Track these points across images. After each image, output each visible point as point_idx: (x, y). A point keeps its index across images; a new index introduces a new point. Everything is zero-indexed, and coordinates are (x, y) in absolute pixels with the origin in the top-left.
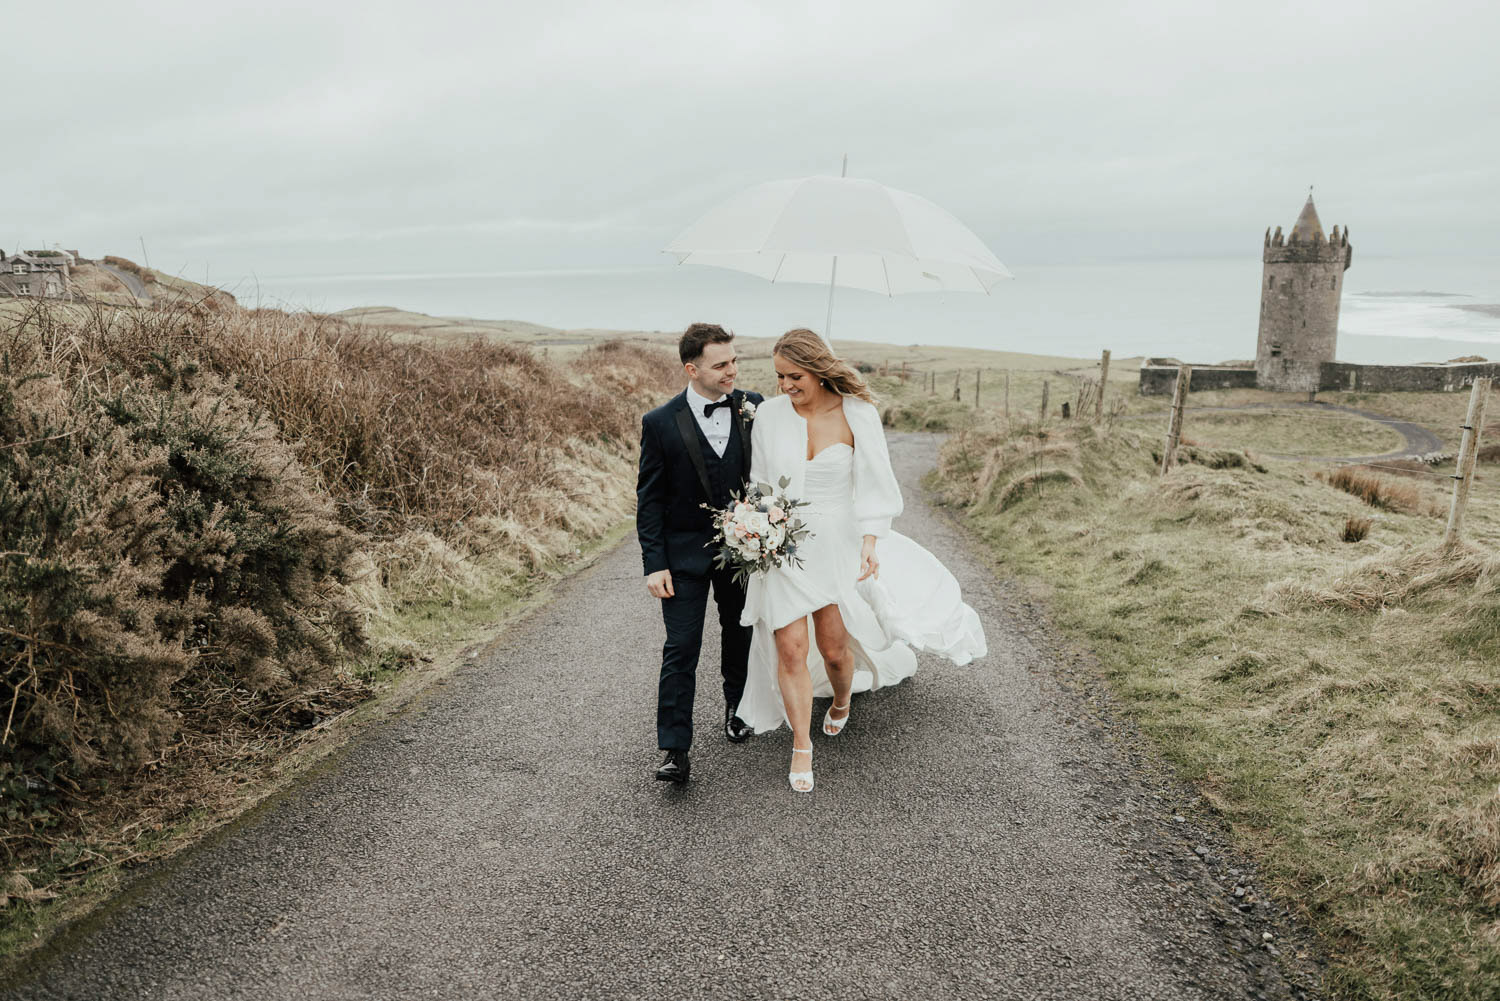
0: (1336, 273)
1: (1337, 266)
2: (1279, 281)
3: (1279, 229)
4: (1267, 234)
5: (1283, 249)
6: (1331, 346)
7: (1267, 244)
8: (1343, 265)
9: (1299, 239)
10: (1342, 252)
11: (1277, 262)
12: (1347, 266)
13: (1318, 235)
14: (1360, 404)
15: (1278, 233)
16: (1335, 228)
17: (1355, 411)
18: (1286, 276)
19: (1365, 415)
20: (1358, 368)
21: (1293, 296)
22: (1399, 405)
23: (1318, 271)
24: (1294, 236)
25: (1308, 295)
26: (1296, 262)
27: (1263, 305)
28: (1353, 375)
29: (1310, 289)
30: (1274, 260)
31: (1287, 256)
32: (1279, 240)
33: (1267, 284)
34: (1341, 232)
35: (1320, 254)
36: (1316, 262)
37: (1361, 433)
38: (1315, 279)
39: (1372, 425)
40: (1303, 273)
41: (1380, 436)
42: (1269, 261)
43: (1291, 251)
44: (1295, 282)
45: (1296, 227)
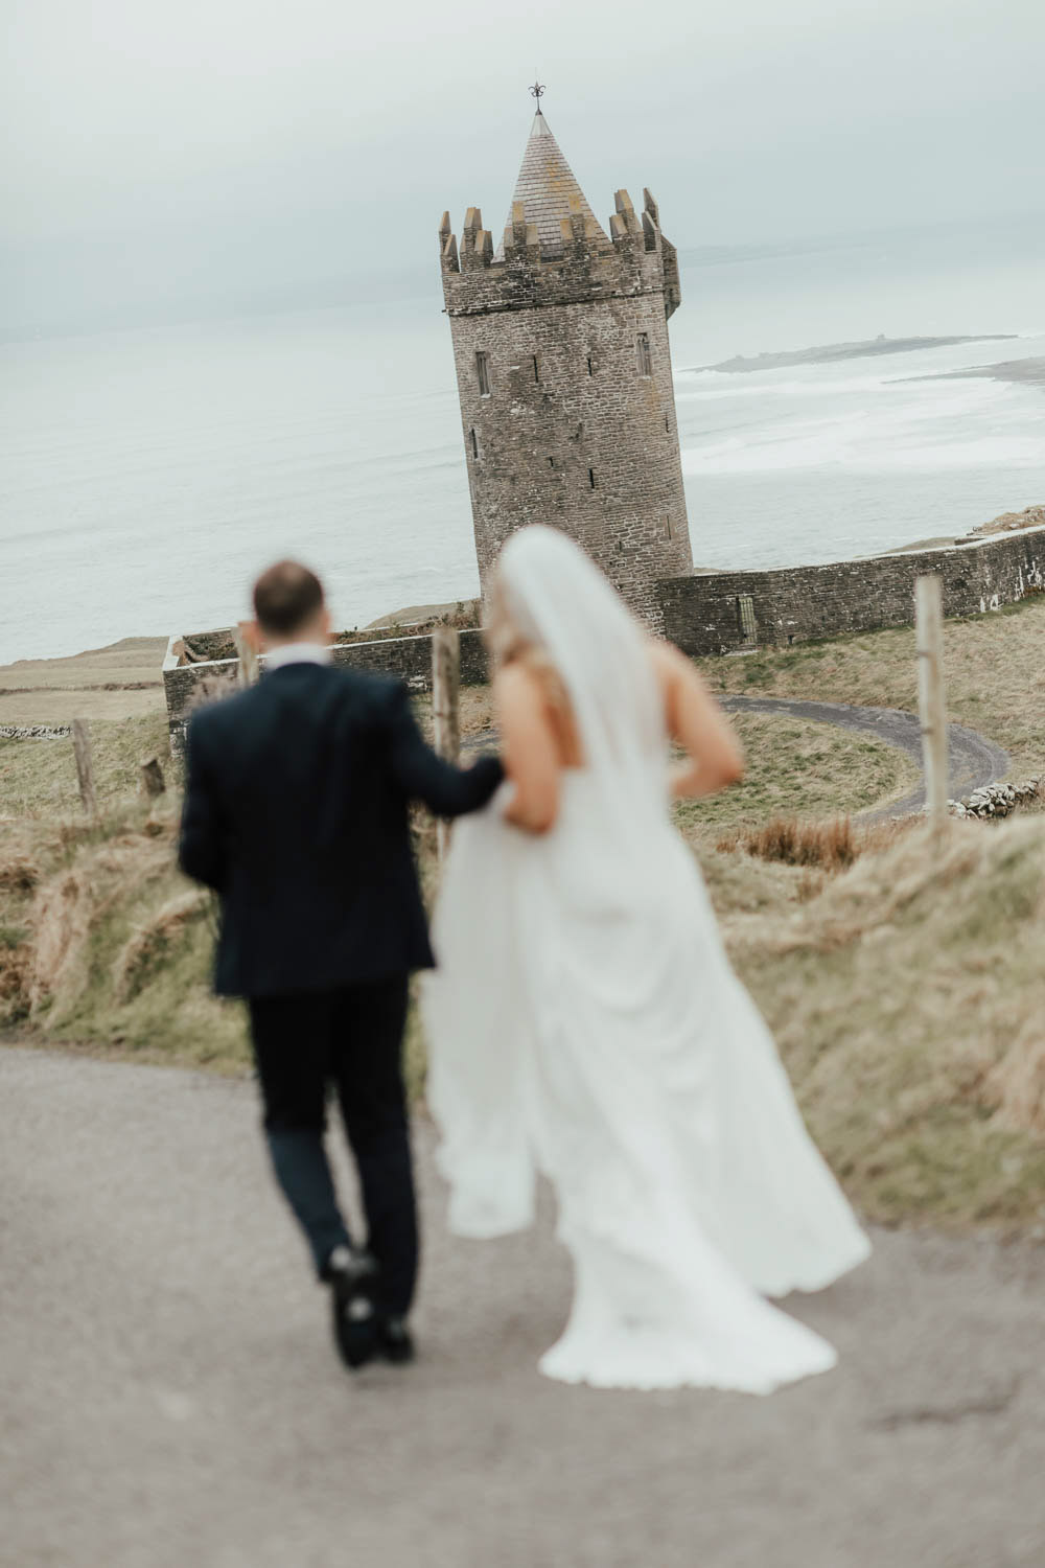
0: (647, 327)
1: (644, 305)
2: (502, 365)
3: (476, 216)
4: (445, 232)
5: (494, 273)
6: (675, 531)
7: (451, 264)
8: (660, 300)
9: (532, 240)
10: (651, 265)
11: (486, 311)
12: (672, 304)
13: (580, 223)
14: (782, 682)
15: (473, 231)
16: (620, 197)
17: (771, 705)
18: (518, 348)
19: (800, 710)
20: (754, 582)
21: (546, 402)
22: (881, 669)
23: (598, 323)
24: (519, 233)
25: (585, 397)
26: (537, 305)
27: (471, 436)
28: (747, 604)
29: (587, 380)
30: (478, 305)
31: (508, 293)
32: (479, 247)
33: (472, 377)
34: (639, 209)
35: (594, 276)
36: (588, 300)
37: (800, 763)
38: (597, 351)
39: (823, 737)
40: (558, 334)
41: (849, 765)
42: (465, 311)
43: (518, 275)
44: (544, 360)
45: (516, 205)
